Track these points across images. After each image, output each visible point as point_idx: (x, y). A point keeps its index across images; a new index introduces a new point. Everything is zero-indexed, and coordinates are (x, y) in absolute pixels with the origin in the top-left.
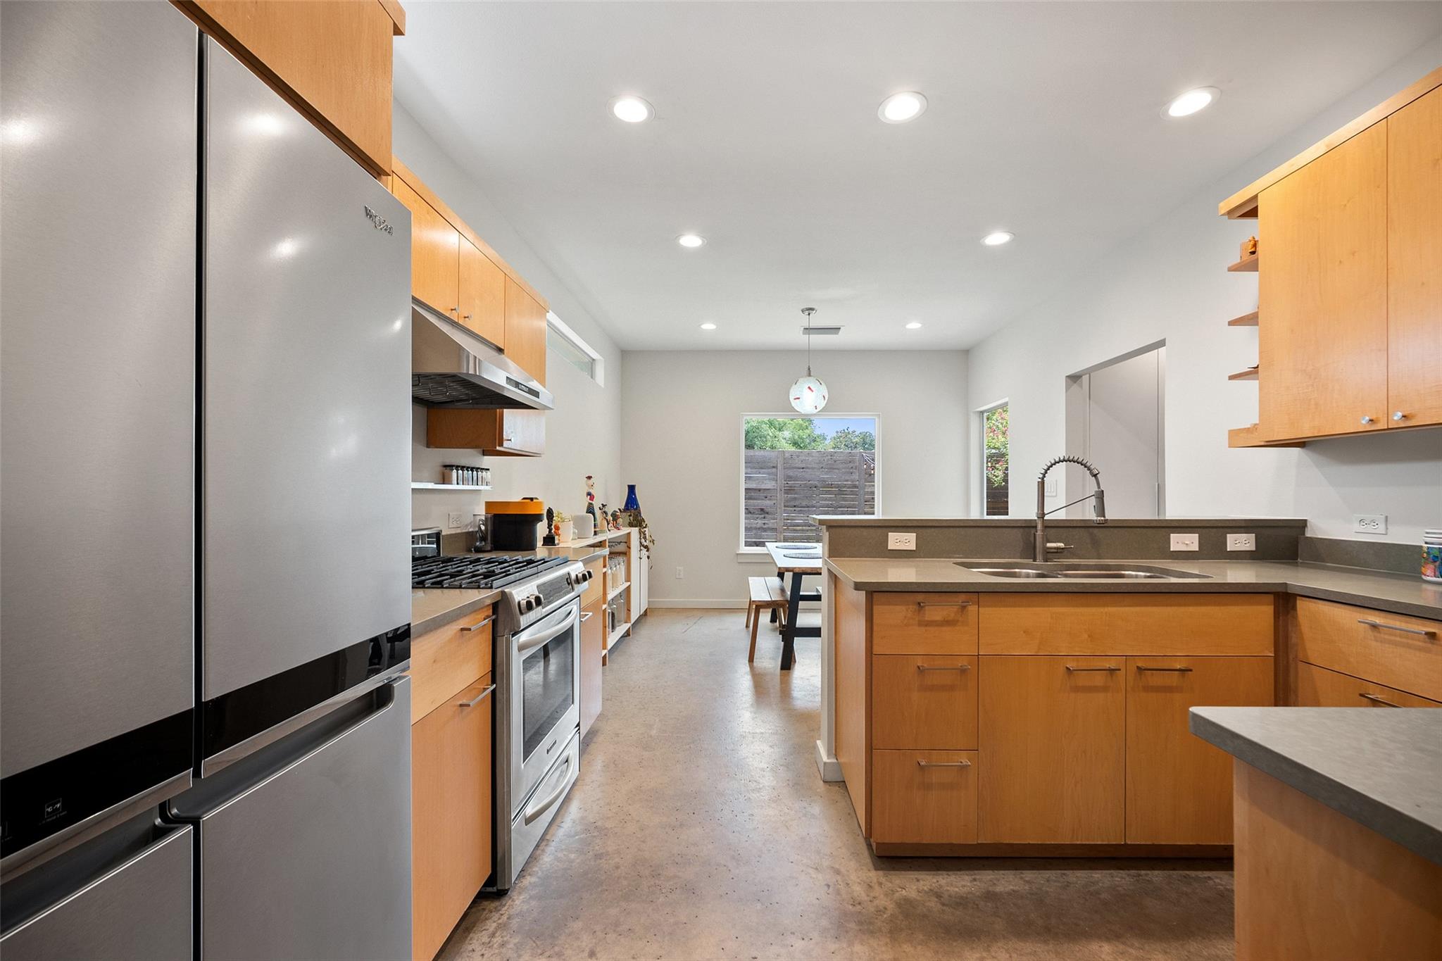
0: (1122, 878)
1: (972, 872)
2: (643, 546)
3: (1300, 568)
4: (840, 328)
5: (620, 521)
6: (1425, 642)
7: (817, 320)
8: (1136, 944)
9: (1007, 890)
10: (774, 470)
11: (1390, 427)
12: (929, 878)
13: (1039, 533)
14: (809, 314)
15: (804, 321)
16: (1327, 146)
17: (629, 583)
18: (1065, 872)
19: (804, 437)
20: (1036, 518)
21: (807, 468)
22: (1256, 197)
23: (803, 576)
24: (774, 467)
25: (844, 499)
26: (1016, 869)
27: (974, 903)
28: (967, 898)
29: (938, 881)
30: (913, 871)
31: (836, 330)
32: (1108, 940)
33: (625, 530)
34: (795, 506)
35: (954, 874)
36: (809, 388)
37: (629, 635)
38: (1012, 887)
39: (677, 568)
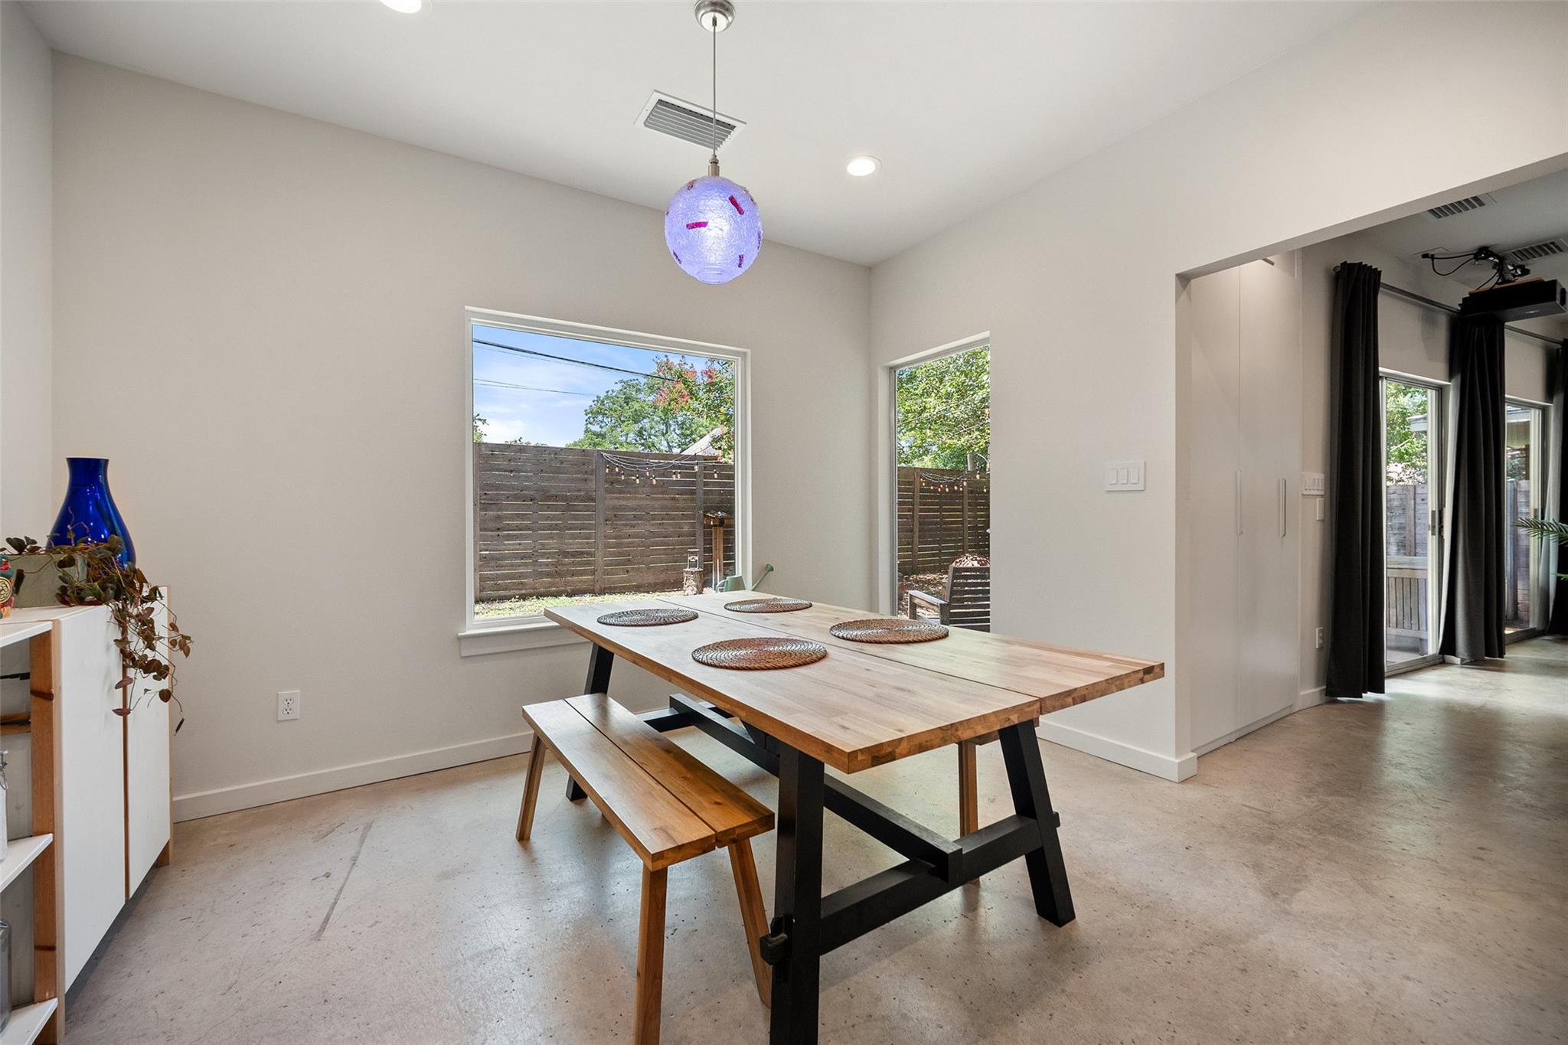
14: (715, 24)
21: (519, 471)
25: (575, 518)
33: (22, 625)
34: (499, 529)
36: (733, 201)
39: (278, 694)
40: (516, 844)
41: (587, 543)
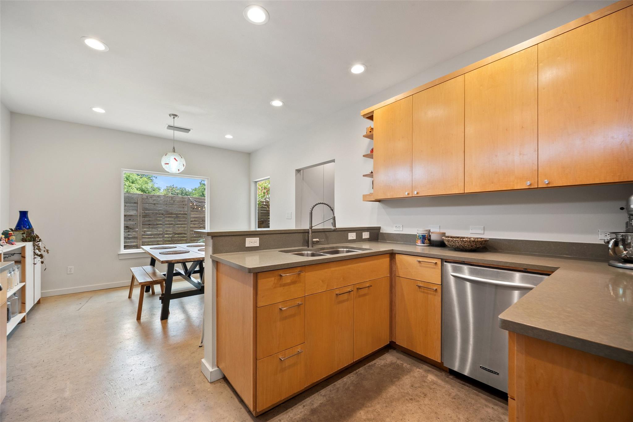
0: (353, 376)
1: (301, 403)
2: (37, 255)
3: (379, 243)
4: (190, 130)
5: (13, 238)
6: (433, 265)
7: (178, 123)
8: (369, 405)
9: (318, 404)
10: (135, 205)
11: (413, 196)
12: (285, 416)
13: (310, 235)
14: (174, 118)
15: (171, 121)
16: (396, 100)
17: (23, 284)
18: (335, 383)
19: (149, 188)
20: (309, 228)
21: (157, 204)
22: (373, 112)
23: (175, 264)
24: (135, 203)
25: (180, 221)
26: (318, 392)
27: (309, 419)
28: (305, 418)
29: (289, 416)
30: (276, 416)
31: (187, 130)
32: (361, 408)
33: (19, 245)
34: (149, 225)
35: (294, 408)
36: (175, 159)
37: (25, 322)
38: (319, 402)
39: (67, 267)
40: (128, 299)
41: (184, 230)
